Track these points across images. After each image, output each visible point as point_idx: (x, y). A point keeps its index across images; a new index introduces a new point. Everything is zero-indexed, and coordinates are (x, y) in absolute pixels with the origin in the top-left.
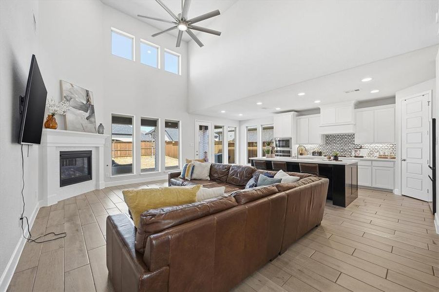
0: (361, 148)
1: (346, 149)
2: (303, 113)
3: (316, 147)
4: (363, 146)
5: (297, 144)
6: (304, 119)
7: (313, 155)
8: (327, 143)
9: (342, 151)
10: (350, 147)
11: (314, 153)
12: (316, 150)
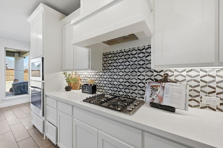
0: (165, 79)
1: (134, 81)
4: (170, 74)
8: (105, 69)
9: (127, 84)
10: (141, 77)
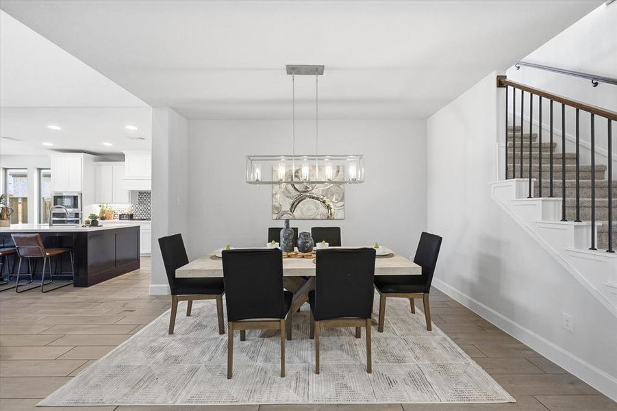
2: (109, 158)
3: (127, 208)
5: (95, 203)
6: (106, 166)
7: (120, 219)
8: (140, 203)
11: (121, 217)
12: (126, 212)
